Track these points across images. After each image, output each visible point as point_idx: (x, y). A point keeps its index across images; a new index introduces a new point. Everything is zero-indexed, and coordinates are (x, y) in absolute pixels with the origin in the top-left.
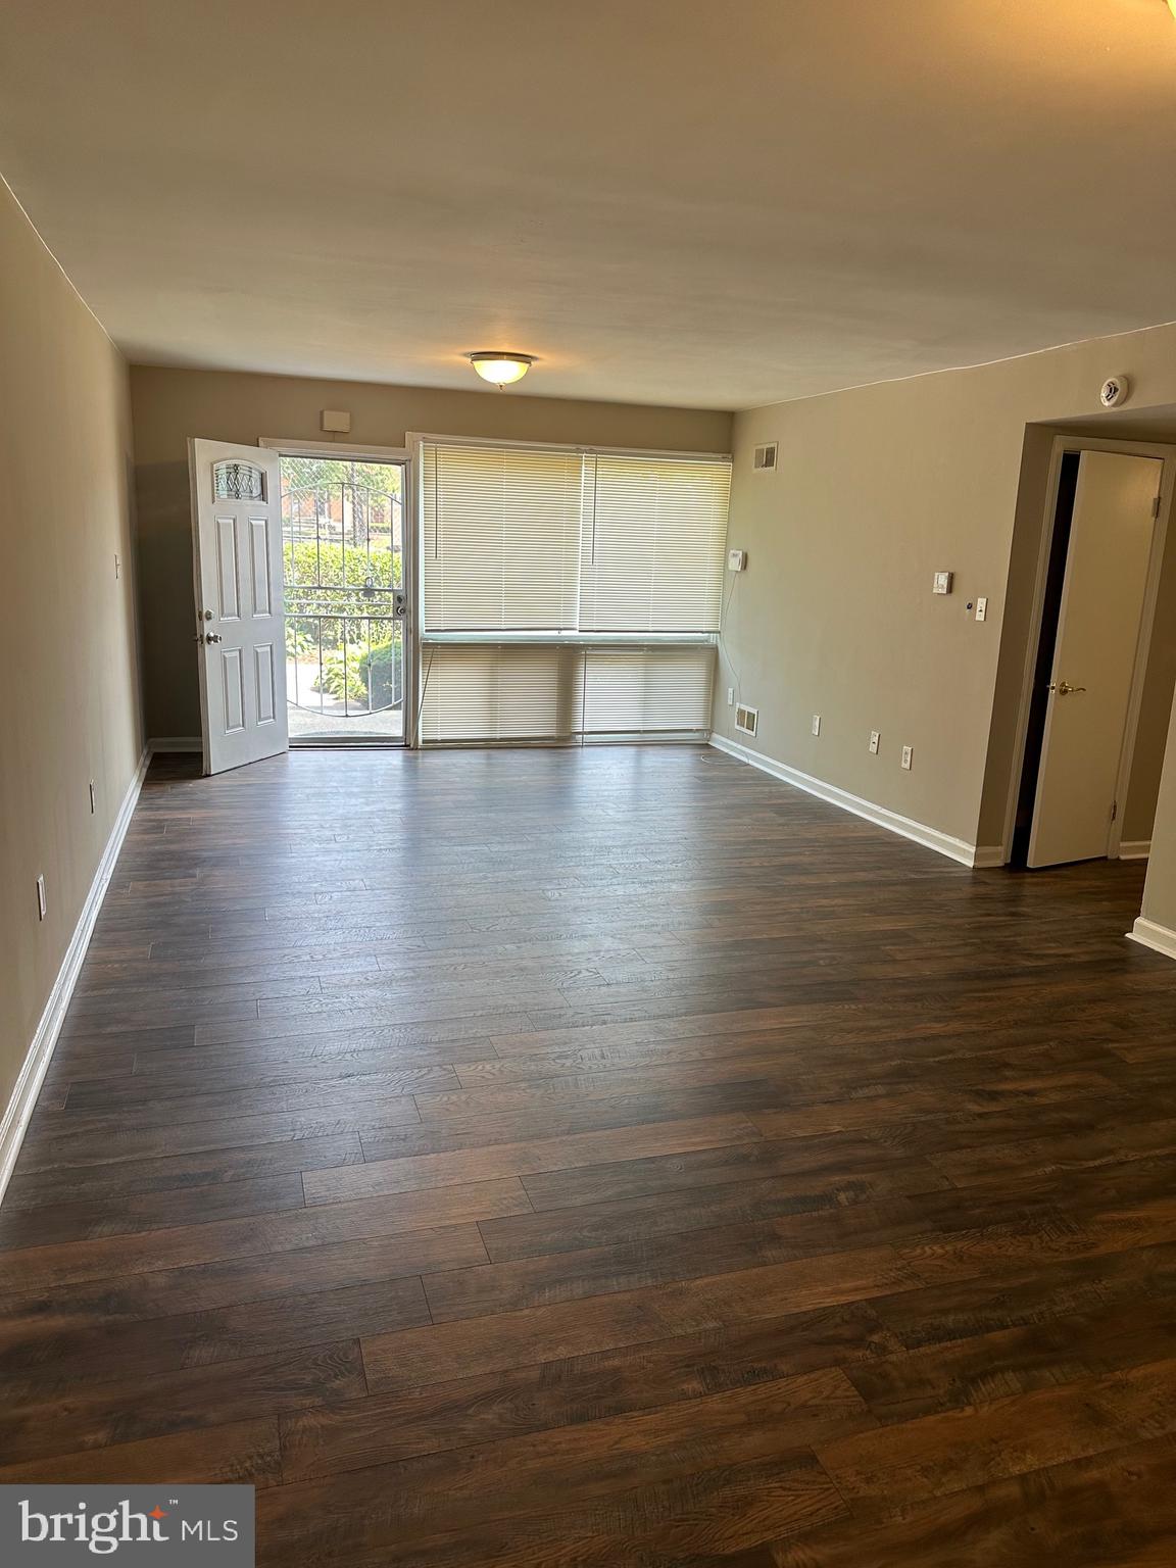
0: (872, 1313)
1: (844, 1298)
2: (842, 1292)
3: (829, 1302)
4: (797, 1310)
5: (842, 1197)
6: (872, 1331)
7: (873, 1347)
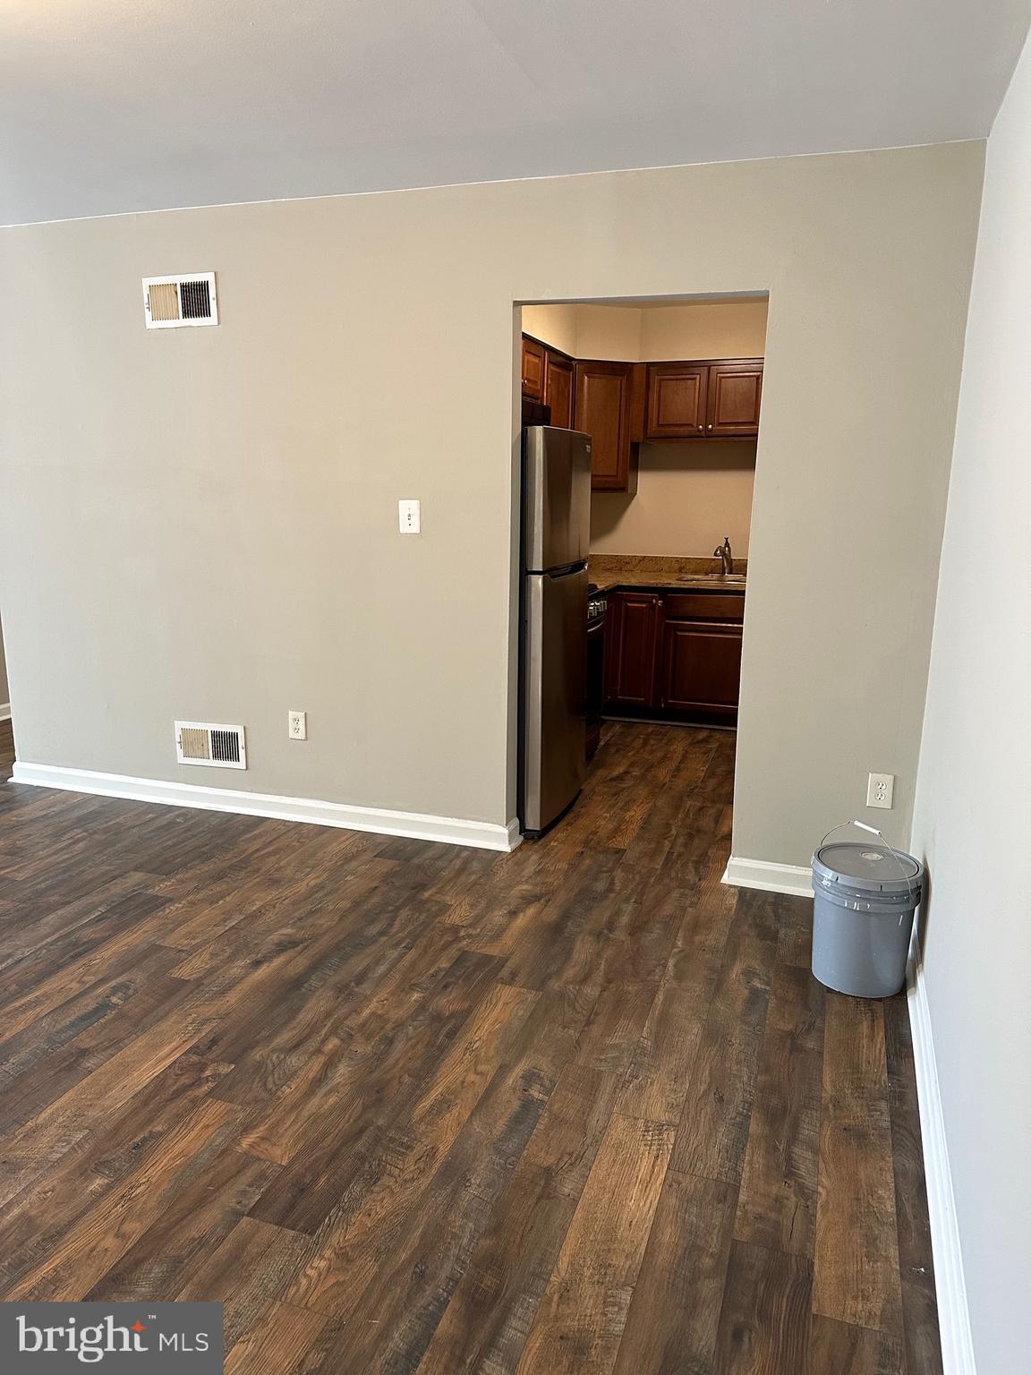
0: (195, 1058)
1: (167, 1062)
2: (164, 1058)
3: (159, 1069)
4: (140, 1087)
5: (114, 1000)
6: (202, 1070)
7: (210, 1078)
